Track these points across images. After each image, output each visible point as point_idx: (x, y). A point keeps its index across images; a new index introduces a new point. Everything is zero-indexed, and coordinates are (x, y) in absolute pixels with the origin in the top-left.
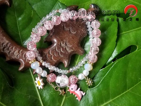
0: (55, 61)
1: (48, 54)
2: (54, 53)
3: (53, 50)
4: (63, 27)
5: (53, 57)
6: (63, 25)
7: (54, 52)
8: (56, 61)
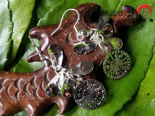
0: (41, 98)
1: (29, 83)
2: (41, 84)
3: (41, 78)
4: (65, 38)
5: (38, 92)
6: (66, 34)
7: (42, 82)
8: (43, 99)
